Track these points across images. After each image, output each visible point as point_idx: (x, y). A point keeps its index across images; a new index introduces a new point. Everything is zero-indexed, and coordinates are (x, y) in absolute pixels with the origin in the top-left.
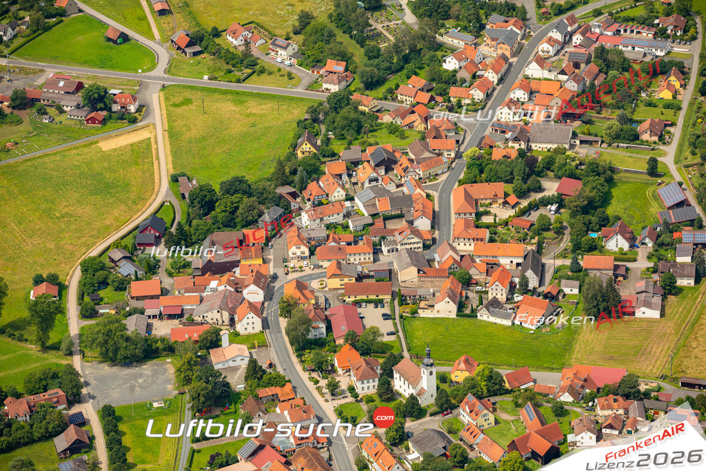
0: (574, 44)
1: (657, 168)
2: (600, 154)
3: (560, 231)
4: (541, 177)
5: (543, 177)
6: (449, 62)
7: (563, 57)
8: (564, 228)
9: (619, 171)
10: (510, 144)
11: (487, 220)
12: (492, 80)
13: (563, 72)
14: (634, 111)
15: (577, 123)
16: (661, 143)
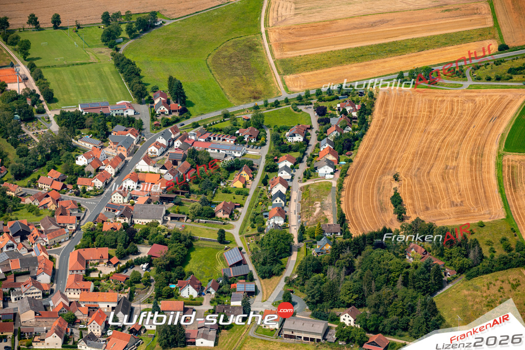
0: (175, 147)
1: (224, 237)
2: (184, 227)
3: (148, 283)
4: (138, 244)
5: (140, 244)
6: (81, 160)
7: (166, 157)
8: (151, 281)
9: (198, 240)
10: (118, 219)
11: (94, 275)
12: (110, 173)
13: (164, 168)
14: (214, 196)
15: (171, 204)
16: (231, 219)
